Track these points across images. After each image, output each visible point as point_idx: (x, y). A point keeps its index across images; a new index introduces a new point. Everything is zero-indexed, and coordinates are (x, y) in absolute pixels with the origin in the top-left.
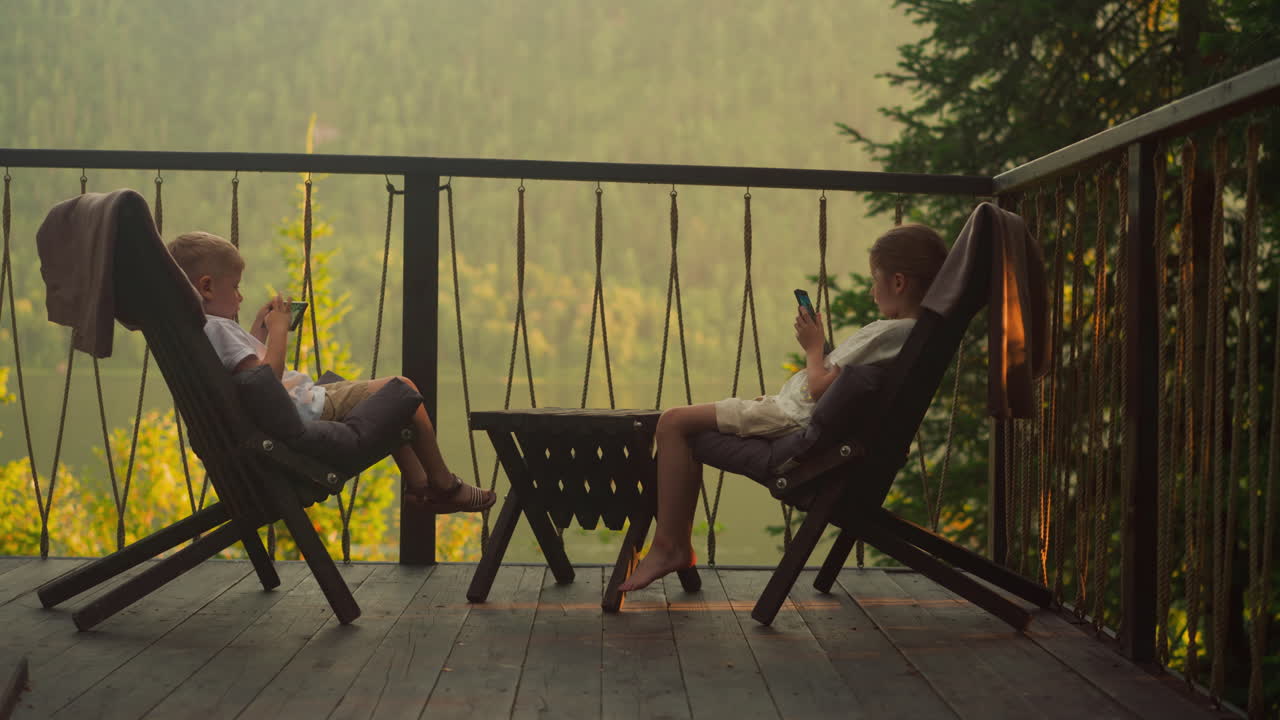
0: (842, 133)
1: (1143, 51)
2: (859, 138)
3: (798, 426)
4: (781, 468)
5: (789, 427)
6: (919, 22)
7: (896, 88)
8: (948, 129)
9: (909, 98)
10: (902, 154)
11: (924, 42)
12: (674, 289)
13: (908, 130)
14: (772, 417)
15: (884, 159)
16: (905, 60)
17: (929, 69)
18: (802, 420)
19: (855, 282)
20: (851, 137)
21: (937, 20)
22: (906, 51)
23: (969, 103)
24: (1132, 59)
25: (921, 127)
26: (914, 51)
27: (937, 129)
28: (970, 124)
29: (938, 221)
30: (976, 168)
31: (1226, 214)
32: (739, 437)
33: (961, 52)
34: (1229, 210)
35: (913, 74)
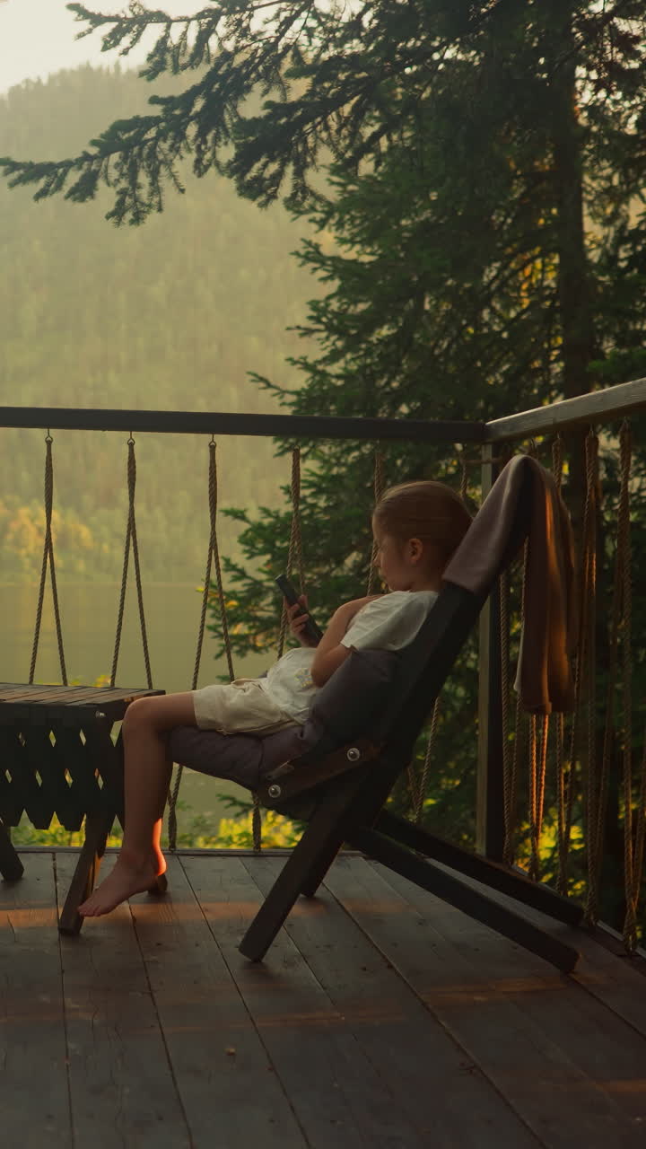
0: (253, 381)
1: (525, 306)
2: (269, 385)
3: (292, 721)
4: (274, 774)
5: (281, 723)
6: (324, 279)
7: (306, 339)
8: (347, 376)
9: (315, 349)
10: (307, 399)
11: (329, 297)
12: (132, 548)
13: (313, 378)
14: (260, 710)
15: (291, 404)
16: (315, 314)
17: (335, 322)
18: (299, 714)
19: (264, 515)
20: (262, 385)
21: (341, 278)
22: (314, 305)
23: (368, 353)
24: (513, 314)
25: (324, 374)
26: (322, 304)
27: (338, 377)
28: (368, 372)
29: (338, 459)
30: (374, 412)
31: (600, 453)
32: (220, 734)
33: (362, 307)
34: (603, 450)
35: (322, 327)
